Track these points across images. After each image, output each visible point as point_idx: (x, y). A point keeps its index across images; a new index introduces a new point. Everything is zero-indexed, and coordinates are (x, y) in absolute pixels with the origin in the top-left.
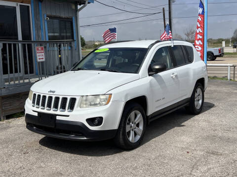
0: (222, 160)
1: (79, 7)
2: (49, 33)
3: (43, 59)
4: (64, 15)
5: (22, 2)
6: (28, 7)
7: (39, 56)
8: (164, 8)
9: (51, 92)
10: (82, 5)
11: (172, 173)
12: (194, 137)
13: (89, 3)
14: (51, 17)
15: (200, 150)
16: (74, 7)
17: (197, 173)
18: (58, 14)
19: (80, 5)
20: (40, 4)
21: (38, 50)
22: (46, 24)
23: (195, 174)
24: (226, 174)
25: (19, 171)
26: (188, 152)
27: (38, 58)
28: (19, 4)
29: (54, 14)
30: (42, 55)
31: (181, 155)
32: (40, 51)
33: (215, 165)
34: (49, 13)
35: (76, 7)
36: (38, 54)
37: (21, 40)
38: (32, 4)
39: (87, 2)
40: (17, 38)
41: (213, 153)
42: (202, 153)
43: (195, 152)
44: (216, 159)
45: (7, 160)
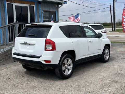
0: (118, 86)
1: (59, 6)
2: (43, 19)
4: (51, 10)
5: (30, 4)
6: (34, 6)
8: (110, 5)
10: (61, 5)
11: (89, 90)
12: (108, 73)
13: (64, 4)
14: (45, 11)
15: (109, 80)
16: (57, 6)
17: (102, 91)
18: (48, 10)
19: (60, 5)
20: (39, 5)
22: (42, 14)
23: (101, 91)
24: (117, 92)
25: (18, 85)
26: (102, 81)
28: (29, 5)
29: (46, 10)
31: (98, 82)
33: (113, 88)
34: (44, 10)
35: (58, 6)
37: (30, 23)
38: (36, 5)
39: (63, 4)
40: (28, 22)
41: (115, 82)
42: (109, 82)
43: (105, 81)
44: (115, 85)
45: (14, 79)
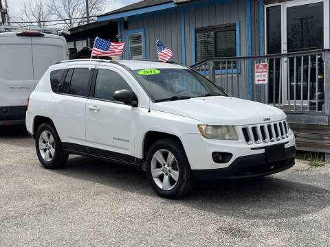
3: (264, 80)
7: (258, 76)
9: (266, 120)
21: (258, 67)
27: (256, 79)
30: (264, 76)
32: (261, 70)
36: (256, 74)
